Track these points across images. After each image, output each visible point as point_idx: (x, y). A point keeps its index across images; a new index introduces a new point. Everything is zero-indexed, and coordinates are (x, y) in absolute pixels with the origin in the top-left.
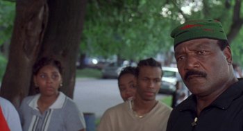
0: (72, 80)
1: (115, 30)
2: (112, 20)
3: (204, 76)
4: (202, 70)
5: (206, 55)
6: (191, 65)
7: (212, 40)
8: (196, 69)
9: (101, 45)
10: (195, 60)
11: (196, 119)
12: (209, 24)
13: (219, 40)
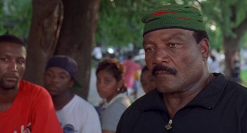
0: (88, 72)
1: (130, 20)
2: (126, 10)
3: (173, 72)
4: (171, 65)
5: (178, 49)
6: (159, 59)
7: (187, 31)
8: (164, 64)
9: (116, 35)
10: (165, 53)
11: (171, 122)
12: (186, 12)
13: (196, 31)
